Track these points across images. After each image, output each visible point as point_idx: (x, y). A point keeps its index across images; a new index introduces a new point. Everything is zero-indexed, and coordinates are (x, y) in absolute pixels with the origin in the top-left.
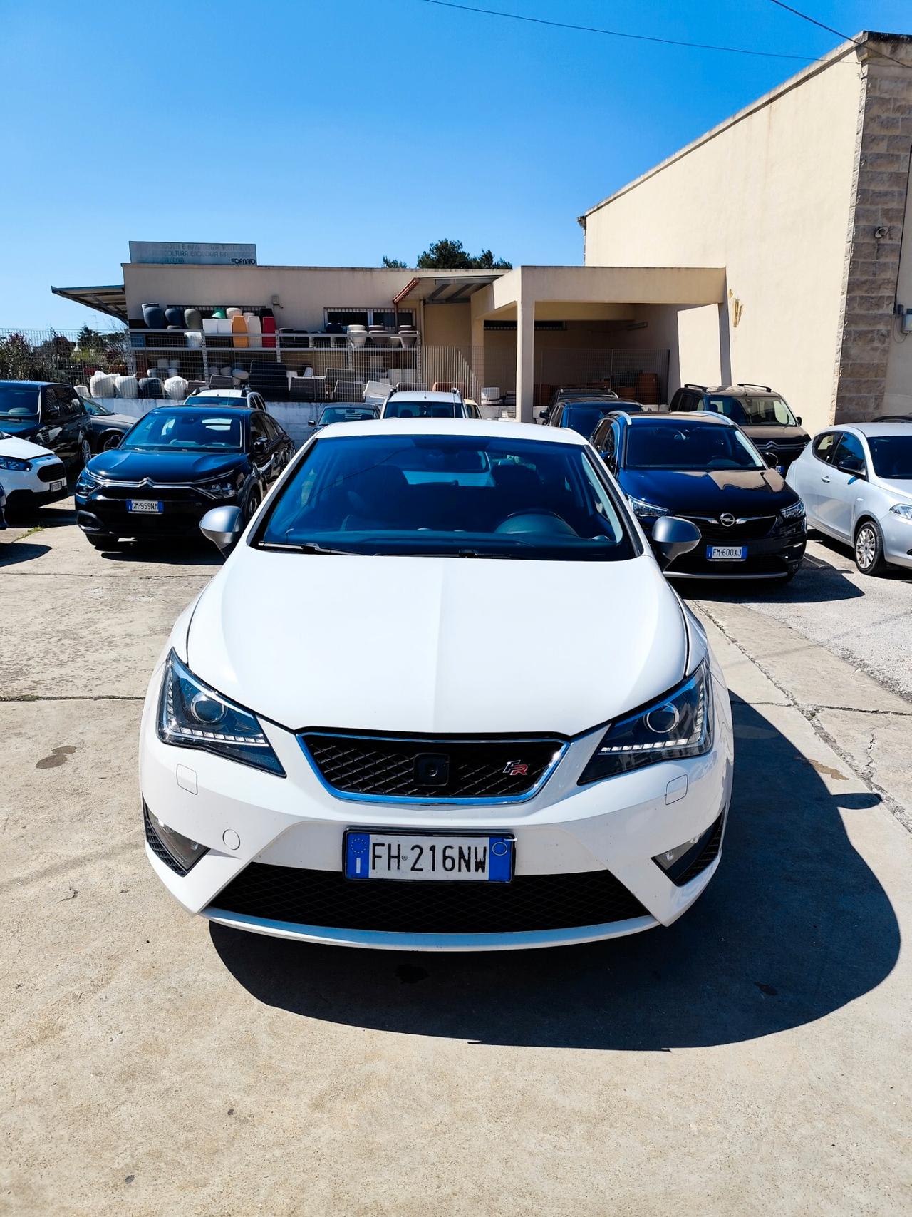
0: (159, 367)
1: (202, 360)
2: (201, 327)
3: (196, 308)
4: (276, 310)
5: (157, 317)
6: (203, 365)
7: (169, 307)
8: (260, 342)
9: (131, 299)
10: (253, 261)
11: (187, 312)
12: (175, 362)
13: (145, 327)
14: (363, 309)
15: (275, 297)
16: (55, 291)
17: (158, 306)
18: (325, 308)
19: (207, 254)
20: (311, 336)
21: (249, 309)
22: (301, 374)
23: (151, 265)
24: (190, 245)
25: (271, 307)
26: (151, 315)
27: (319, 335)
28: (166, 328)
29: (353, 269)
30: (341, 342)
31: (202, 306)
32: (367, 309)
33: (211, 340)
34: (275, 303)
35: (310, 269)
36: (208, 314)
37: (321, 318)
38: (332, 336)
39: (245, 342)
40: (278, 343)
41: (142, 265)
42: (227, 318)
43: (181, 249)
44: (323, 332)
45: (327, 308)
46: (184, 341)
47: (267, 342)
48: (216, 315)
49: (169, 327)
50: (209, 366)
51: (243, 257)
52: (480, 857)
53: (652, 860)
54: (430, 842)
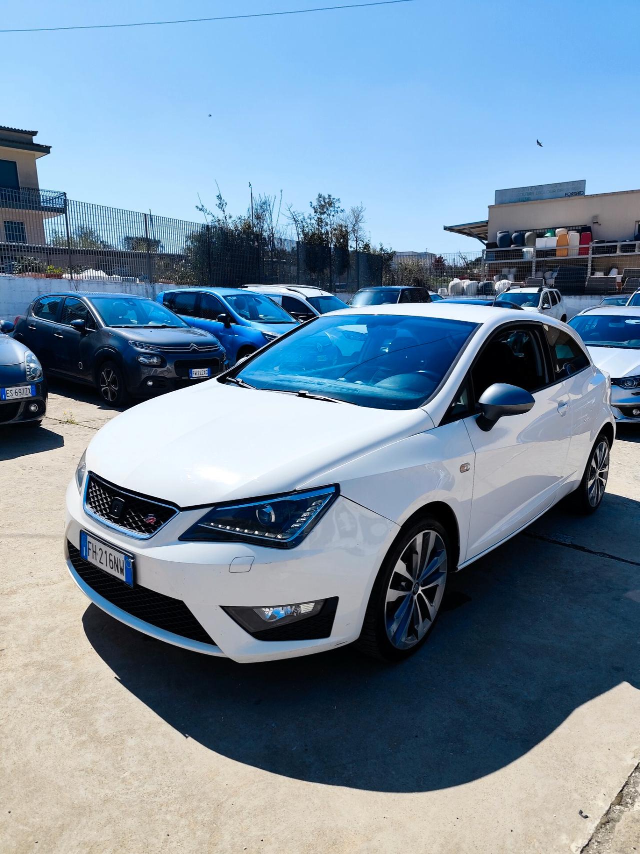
0: (503, 273)
1: (532, 267)
2: (534, 244)
3: (535, 231)
4: (595, 228)
5: (506, 240)
6: (531, 271)
7: (516, 232)
8: (577, 251)
9: (490, 229)
10: (582, 193)
11: (527, 234)
12: (514, 270)
13: (496, 246)
15: (596, 217)
16: (445, 228)
17: (508, 232)
18: (636, 221)
19: (548, 192)
20: (619, 244)
21: (571, 229)
22: (607, 273)
23: (507, 205)
24: (536, 187)
25: (591, 225)
26: (501, 238)
27: (628, 243)
28: (510, 247)
31: (539, 229)
33: (540, 253)
34: (595, 221)
35: (627, 192)
36: (541, 235)
39: (565, 252)
40: (590, 251)
41: (501, 205)
42: (555, 236)
43: (530, 191)
44: (631, 241)
45: (638, 221)
46: (520, 254)
47: (583, 251)
48: (548, 235)
49: (512, 246)
50: (536, 271)
51: (575, 190)
52: (122, 565)
53: (222, 607)
54: (105, 548)
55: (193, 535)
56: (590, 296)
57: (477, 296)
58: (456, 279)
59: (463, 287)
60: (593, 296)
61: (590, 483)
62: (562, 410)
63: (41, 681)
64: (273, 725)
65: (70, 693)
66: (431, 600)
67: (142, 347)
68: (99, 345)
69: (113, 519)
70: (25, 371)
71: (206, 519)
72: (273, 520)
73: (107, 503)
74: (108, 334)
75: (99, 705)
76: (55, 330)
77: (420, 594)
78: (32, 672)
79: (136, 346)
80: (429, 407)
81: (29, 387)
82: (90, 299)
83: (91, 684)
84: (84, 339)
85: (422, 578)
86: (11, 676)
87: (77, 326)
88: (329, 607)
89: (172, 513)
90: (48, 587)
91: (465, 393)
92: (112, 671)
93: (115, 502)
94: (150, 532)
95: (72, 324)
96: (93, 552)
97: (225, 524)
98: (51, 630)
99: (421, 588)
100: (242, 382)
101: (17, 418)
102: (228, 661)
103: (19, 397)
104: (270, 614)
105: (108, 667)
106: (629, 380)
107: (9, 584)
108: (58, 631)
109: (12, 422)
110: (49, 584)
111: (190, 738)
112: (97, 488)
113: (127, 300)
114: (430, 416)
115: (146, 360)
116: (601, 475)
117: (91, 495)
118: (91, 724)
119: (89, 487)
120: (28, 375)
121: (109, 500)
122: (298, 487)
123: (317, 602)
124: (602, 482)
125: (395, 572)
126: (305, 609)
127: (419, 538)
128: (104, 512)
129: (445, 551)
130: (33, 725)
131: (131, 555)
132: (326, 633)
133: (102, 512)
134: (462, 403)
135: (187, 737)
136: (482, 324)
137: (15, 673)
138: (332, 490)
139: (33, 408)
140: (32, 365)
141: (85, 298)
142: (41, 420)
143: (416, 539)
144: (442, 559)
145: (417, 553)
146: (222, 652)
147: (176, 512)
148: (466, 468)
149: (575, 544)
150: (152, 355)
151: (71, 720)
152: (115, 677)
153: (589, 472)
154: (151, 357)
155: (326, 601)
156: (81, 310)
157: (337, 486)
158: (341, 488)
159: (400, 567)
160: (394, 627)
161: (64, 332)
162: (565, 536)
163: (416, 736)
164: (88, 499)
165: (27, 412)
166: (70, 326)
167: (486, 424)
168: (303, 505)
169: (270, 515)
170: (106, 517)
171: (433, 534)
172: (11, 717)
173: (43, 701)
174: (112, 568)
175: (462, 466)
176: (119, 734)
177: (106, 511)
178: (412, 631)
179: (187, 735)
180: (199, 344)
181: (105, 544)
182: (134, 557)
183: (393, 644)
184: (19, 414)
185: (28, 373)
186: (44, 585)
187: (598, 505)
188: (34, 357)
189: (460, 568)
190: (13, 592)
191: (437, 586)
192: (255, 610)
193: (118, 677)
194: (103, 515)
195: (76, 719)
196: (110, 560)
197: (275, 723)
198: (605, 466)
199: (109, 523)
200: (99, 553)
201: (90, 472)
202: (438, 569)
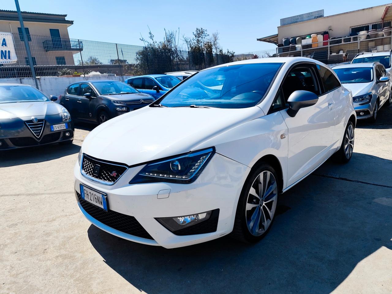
1: (301, 53)
2: (301, 43)
3: (301, 37)
4: (330, 32)
5: (287, 42)
6: (301, 56)
7: (292, 38)
8: (322, 44)
9: (279, 38)
10: (322, 16)
11: (297, 38)
13: (283, 46)
14: (367, 24)
15: (330, 27)
16: (258, 40)
17: (288, 38)
18: (350, 27)
19: (306, 17)
20: (342, 39)
21: (318, 34)
22: (339, 53)
23: (287, 25)
24: (300, 16)
25: (328, 31)
26: (285, 42)
27: (347, 37)
29: (363, 9)
30: (355, 39)
32: (369, 24)
33: (304, 47)
34: (330, 29)
35: (345, 13)
36: (304, 38)
37: (349, 31)
38: (352, 37)
39: (316, 45)
40: (329, 44)
41: (284, 26)
42: (311, 38)
43: (297, 18)
45: (351, 27)
46: (295, 48)
47: (325, 44)
48: (307, 38)
49: (290, 45)
50: (303, 55)
51: (319, 15)
52: (101, 200)
53: (155, 218)
54: (92, 192)
55: (137, 180)
56: (330, 64)
61: (346, 146)
62: (330, 107)
63: (64, 264)
64: (189, 282)
65: (79, 270)
66: (270, 209)
67: (118, 103)
68: (98, 104)
69: (96, 176)
70: (62, 117)
71: (143, 171)
72: (180, 168)
73: (92, 168)
74: (101, 98)
75: (94, 276)
76: (78, 99)
77: (264, 206)
78: (60, 260)
79: (115, 103)
80: (261, 105)
81: (65, 124)
82: (92, 83)
83: (91, 265)
84: (91, 102)
85: (264, 197)
86: (49, 263)
87: (87, 96)
88: (214, 215)
90: (71, 216)
91: (279, 98)
92: (101, 257)
93: (96, 167)
94: (114, 181)
95: (85, 96)
96: (87, 194)
97: (153, 172)
98: (72, 238)
99: (264, 203)
100: (162, 105)
101: (60, 139)
102: (161, 248)
103: (60, 129)
104: (183, 221)
105: (100, 255)
106: (357, 98)
107: (52, 216)
108: (75, 238)
109: (57, 141)
110: (72, 215)
111: (143, 292)
112: (87, 161)
113: (109, 82)
114: (262, 110)
115: (120, 109)
116: (351, 142)
117: (85, 165)
118: (89, 287)
119: (83, 161)
120: (64, 119)
121: (93, 166)
122: (192, 150)
123: (208, 213)
124: (352, 146)
125: (250, 194)
126: (201, 217)
127: (261, 175)
128: (91, 173)
129: (276, 182)
130: (58, 289)
131: (105, 194)
132: (214, 230)
133: (90, 173)
134: (278, 103)
135: (141, 291)
136: (285, 63)
137: (51, 261)
138: (211, 150)
139: (67, 134)
140: (65, 114)
141: (90, 83)
142: (73, 140)
143: (260, 175)
144: (275, 186)
145: (261, 183)
146: (158, 243)
147: (126, 169)
148: (284, 136)
149: (341, 177)
150: (123, 107)
151: (79, 285)
152: (103, 261)
153: (345, 141)
154: (122, 108)
155: (213, 211)
156: (89, 89)
157: (214, 148)
158: (216, 148)
159: (252, 191)
160: (251, 224)
161: (82, 100)
162: (335, 174)
163: (270, 284)
164: (83, 167)
165: (65, 137)
166: (84, 96)
167: (292, 113)
168: (195, 159)
169: (177, 166)
170: (92, 176)
171: (269, 173)
172: (47, 285)
173: (65, 275)
174: (97, 202)
175: (282, 136)
176: (104, 291)
177: (92, 172)
178: (261, 226)
179: (141, 290)
180: (144, 100)
181: (92, 190)
182: (106, 195)
183: (251, 233)
184: (60, 138)
185: (63, 118)
186: (69, 216)
187: (350, 158)
188: (66, 110)
189: (284, 191)
190: (54, 220)
191: (273, 201)
192: (174, 219)
193: (105, 260)
194: (90, 175)
195: (81, 284)
196: (95, 198)
197: (190, 281)
198: (352, 138)
199: (93, 178)
200: (89, 194)
201: (84, 154)
202: (273, 192)
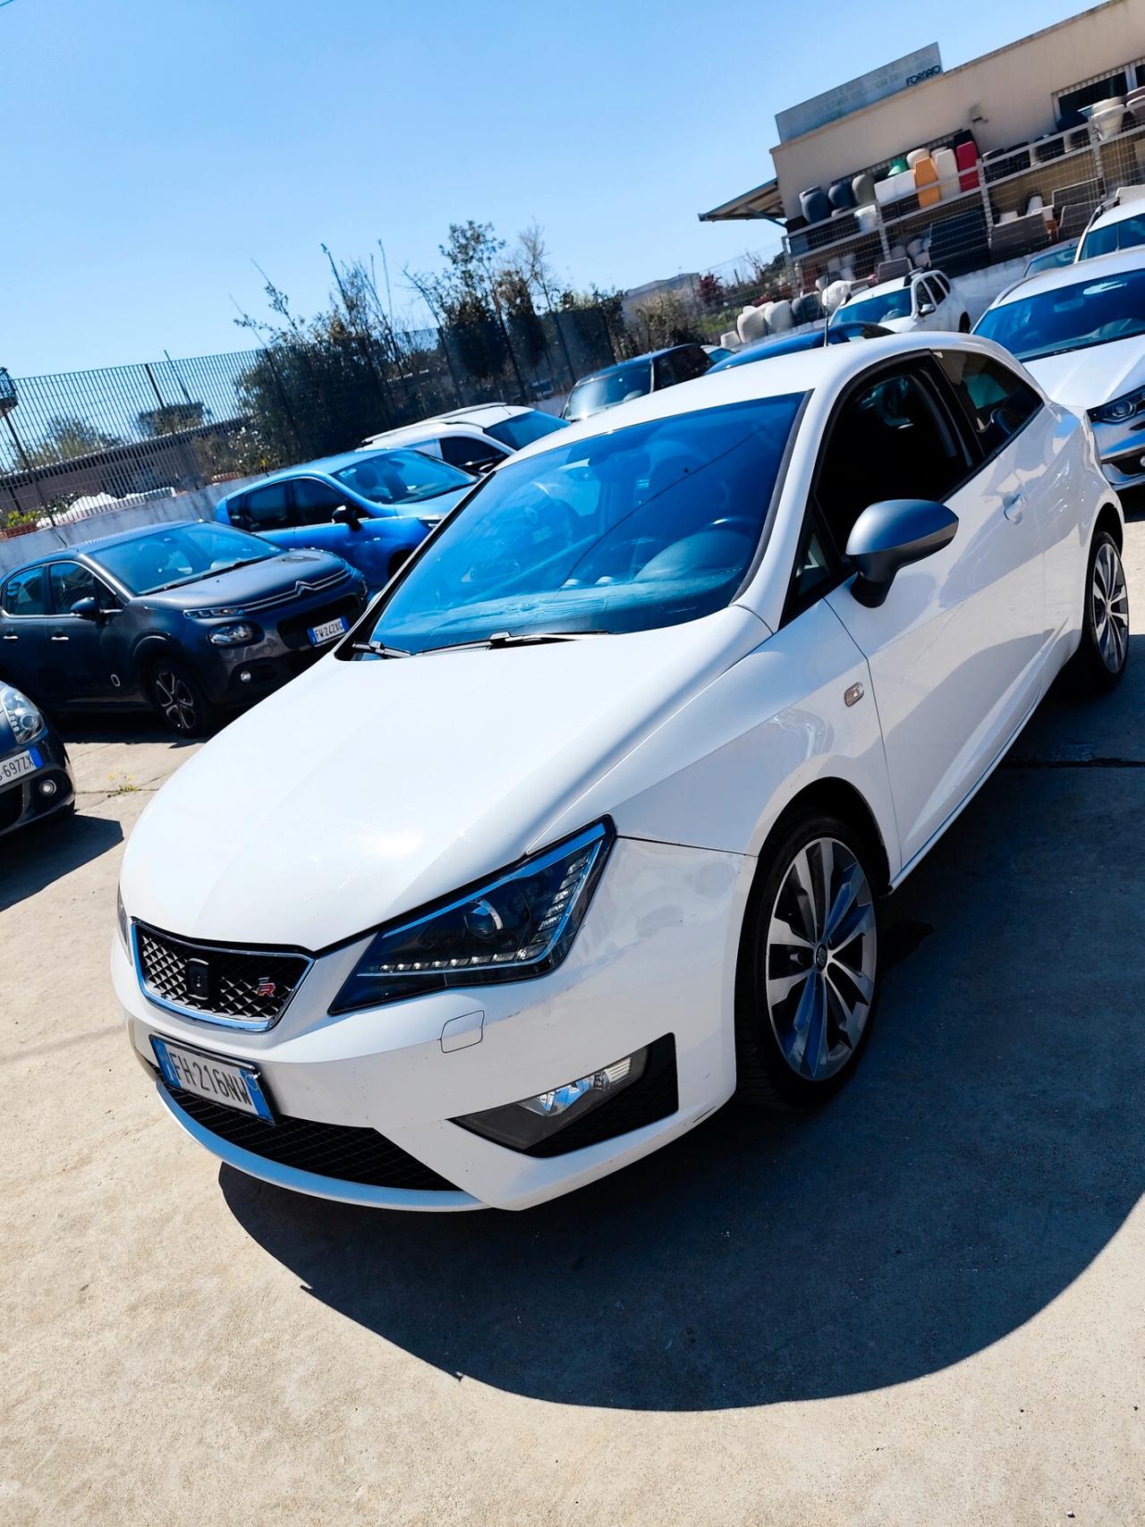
0: (831, 271)
1: (880, 242)
2: (874, 196)
3: (869, 172)
4: (978, 130)
5: (820, 205)
6: (881, 250)
7: (833, 184)
8: (956, 184)
9: (785, 194)
10: (937, 69)
11: (856, 181)
12: (849, 258)
13: (805, 223)
14: (1117, 69)
15: (974, 109)
16: (703, 218)
17: (818, 189)
18: (1053, 94)
19: (874, 87)
20: (1031, 148)
21: (935, 145)
22: (1023, 211)
23: (803, 136)
24: (849, 85)
25: (970, 126)
26: (811, 204)
27: (1048, 139)
28: (830, 215)
29: (1092, 11)
30: (1081, 139)
31: (875, 166)
32: (1123, 66)
33: (888, 211)
34: (975, 118)
35: (1022, 42)
36: (882, 175)
37: (1050, 110)
38: (1066, 135)
39: (935, 194)
40: (982, 178)
41: (793, 141)
42: (908, 169)
43: (839, 96)
44: (1052, 134)
45: (1057, 93)
46: (853, 224)
47: (968, 182)
48: (894, 170)
49: (834, 212)
50: (891, 247)
51: (924, 70)
52: (241, 1087)
53: (453, 1120)
54: (202, 1062)
55: (349, 1001)
56: (1002, 264)
57: (794, 329)
58: (748, 307)
59: (764, 320)
60: (1008, 262)
61: (1100, 630)
62: (1013, 513)
63: (166, 1333)
64: (618, 1304)
65: (223, 1344)
66: (855, 964)
67: (211, 616)
68: (135, 634)
70: (10, 728)
71: (368, 960)
72: (499, 925)
73: (180, 973)
74: (139, 609)
75: (281, 1355)
76: (51, 630)
77: (832, 965)
78: (147, 1318)
79: (199, 617)
80: (750, 596)
81: (27, 753)
82: (90, 555)
83: (261, 1313)
84: (105, 631)
85: (827, 934)
86: (109, 1338)
87: (84, 611)
88: (660, 1057)
89: (302, 965)
90: (145, 1132)
92: (291, 1275)
93: (192, 970)
94: (271, 1012)
95: (74, 612)
96: (186, 1071)
97: (409, 958)
98: (167, 1220)
99: (830, 953)
100: (382, 647)
101: (24, 815)
102: (493, 1214)
103: (13, 777)
104: (551, 1103)
105: (284, 1268)
106: (1117, 405)
107: (75, 1146)
108: (179, 1218)
109: (17, 825)
110: (146, 1126)
111: (466, 1379)
112: (155, 947)
113: (159, 536)
114: (756, 615)
115: (225, 637)
116: (1116, 608)
117: (149, 963)
118: (275, 1401)
119: (140, 948)
120: (18, 733)
121: (181, 966)
122: (531, 847)
123: (633, 1056)
124: (1121, 620)
125: (771, 945)
126: (613, 1075)
127: (800, 863)
128: (180, 992)
129: (858, 866)
130: (168, 1433)
131: (250, 1067)
132: (669, 1105)
133: (176, 993)
134: (815, 565)
135: (460, 1378)
136: (813, 390)
137: (116, 1331)
138: (600, 831)
139: (47, 789)
140: (20, 712)
141: (82, 556)
142: (73, 803)
143: (794, 865)
144: (855, 885)
145: (804, 892)
146: (480, 1201)
147: (307, 963)
148: (855, 695)
149: (1100, 756)
150: (233, 625)
151: (236, 1402)
152: (302, 1287)
153: (1093, 610)
154: (230, 630)
155: (651, 1048)
156: (85, 580)
157: (607, 821)
158: (617, 821)
159: (779, 932)
160: (799, 1046)
161: (66, 629)
162: (1078, 747)
163: (898, 1252)
164: (144, 972)
165: (40, 801)
166: (72, 614)
167: (872, 592)
168: (549, 881)
169: (490, 917)
170: (187, 1001)
171: (826, 845)
172: (124, 1428)
173: (178, 1376)
174: (228, 1095)
175: (848, 693)
176: (330, 1408)
177: (182, 989)
178: (835, 1037)
179: (459, 1374)
180: (310, 578)
181: (198, 1054)
182: (257, 1068)
183: (806, 1077)
184: (24, 806)
185: (17, 729)
186: (138, 1130)
187: (1123, 666)
188: (19, 696)
189: (895, 885)
190: (85, 1161)
191: (862, 935)
193: (306, 1285)
194: (179, 998)
195: (244, 1399)
196: (219, 1082)
197: (622, 1302)
198: (1118, 589)
199: (193, 1011)
200: (194, 1070)
201: (134, 918)
202: (855, 901)
